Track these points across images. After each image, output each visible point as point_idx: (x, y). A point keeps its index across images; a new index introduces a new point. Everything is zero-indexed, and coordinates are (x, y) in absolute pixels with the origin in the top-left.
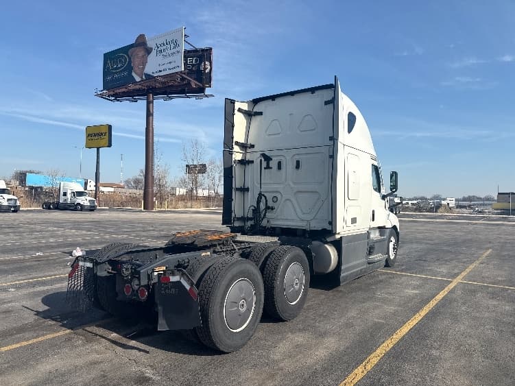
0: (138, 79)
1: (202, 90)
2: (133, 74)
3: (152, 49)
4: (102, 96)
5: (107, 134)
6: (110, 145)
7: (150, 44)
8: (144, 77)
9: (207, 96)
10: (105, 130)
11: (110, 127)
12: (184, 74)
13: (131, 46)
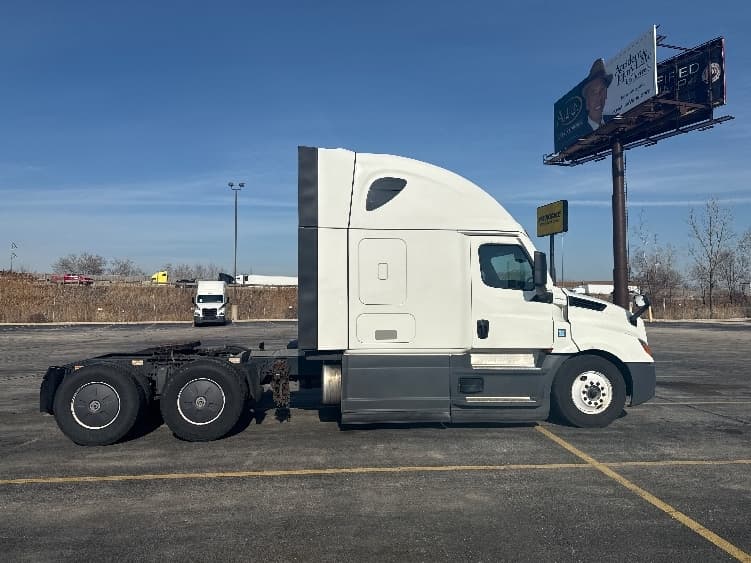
0: (595, 126)
1: (706, 114)
2: (590, 122)
3: (611, 76)
4: (552, 162)
5: (561, 215)
6: (565, 229)
7: (609, 70)
8: (603, 122)
9: (718, 121)
10: (560, 208)
11: (565, 203)
12: (661, 98)
13: (586, 82)
